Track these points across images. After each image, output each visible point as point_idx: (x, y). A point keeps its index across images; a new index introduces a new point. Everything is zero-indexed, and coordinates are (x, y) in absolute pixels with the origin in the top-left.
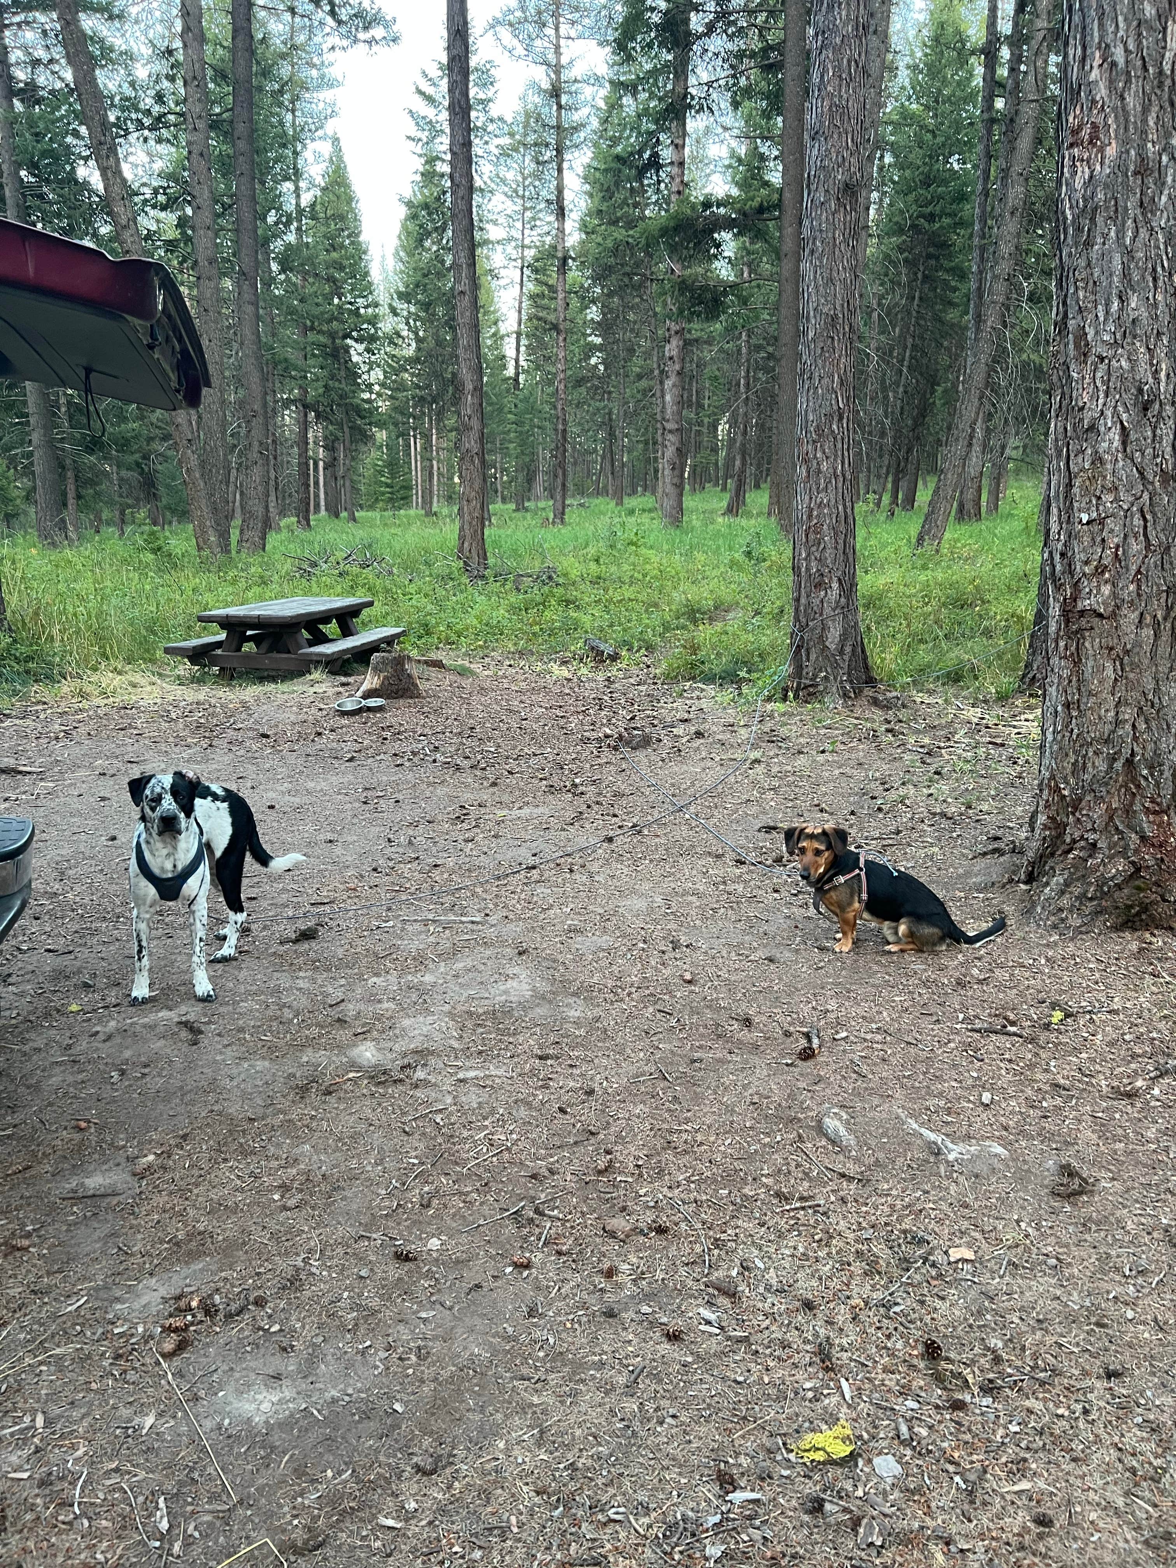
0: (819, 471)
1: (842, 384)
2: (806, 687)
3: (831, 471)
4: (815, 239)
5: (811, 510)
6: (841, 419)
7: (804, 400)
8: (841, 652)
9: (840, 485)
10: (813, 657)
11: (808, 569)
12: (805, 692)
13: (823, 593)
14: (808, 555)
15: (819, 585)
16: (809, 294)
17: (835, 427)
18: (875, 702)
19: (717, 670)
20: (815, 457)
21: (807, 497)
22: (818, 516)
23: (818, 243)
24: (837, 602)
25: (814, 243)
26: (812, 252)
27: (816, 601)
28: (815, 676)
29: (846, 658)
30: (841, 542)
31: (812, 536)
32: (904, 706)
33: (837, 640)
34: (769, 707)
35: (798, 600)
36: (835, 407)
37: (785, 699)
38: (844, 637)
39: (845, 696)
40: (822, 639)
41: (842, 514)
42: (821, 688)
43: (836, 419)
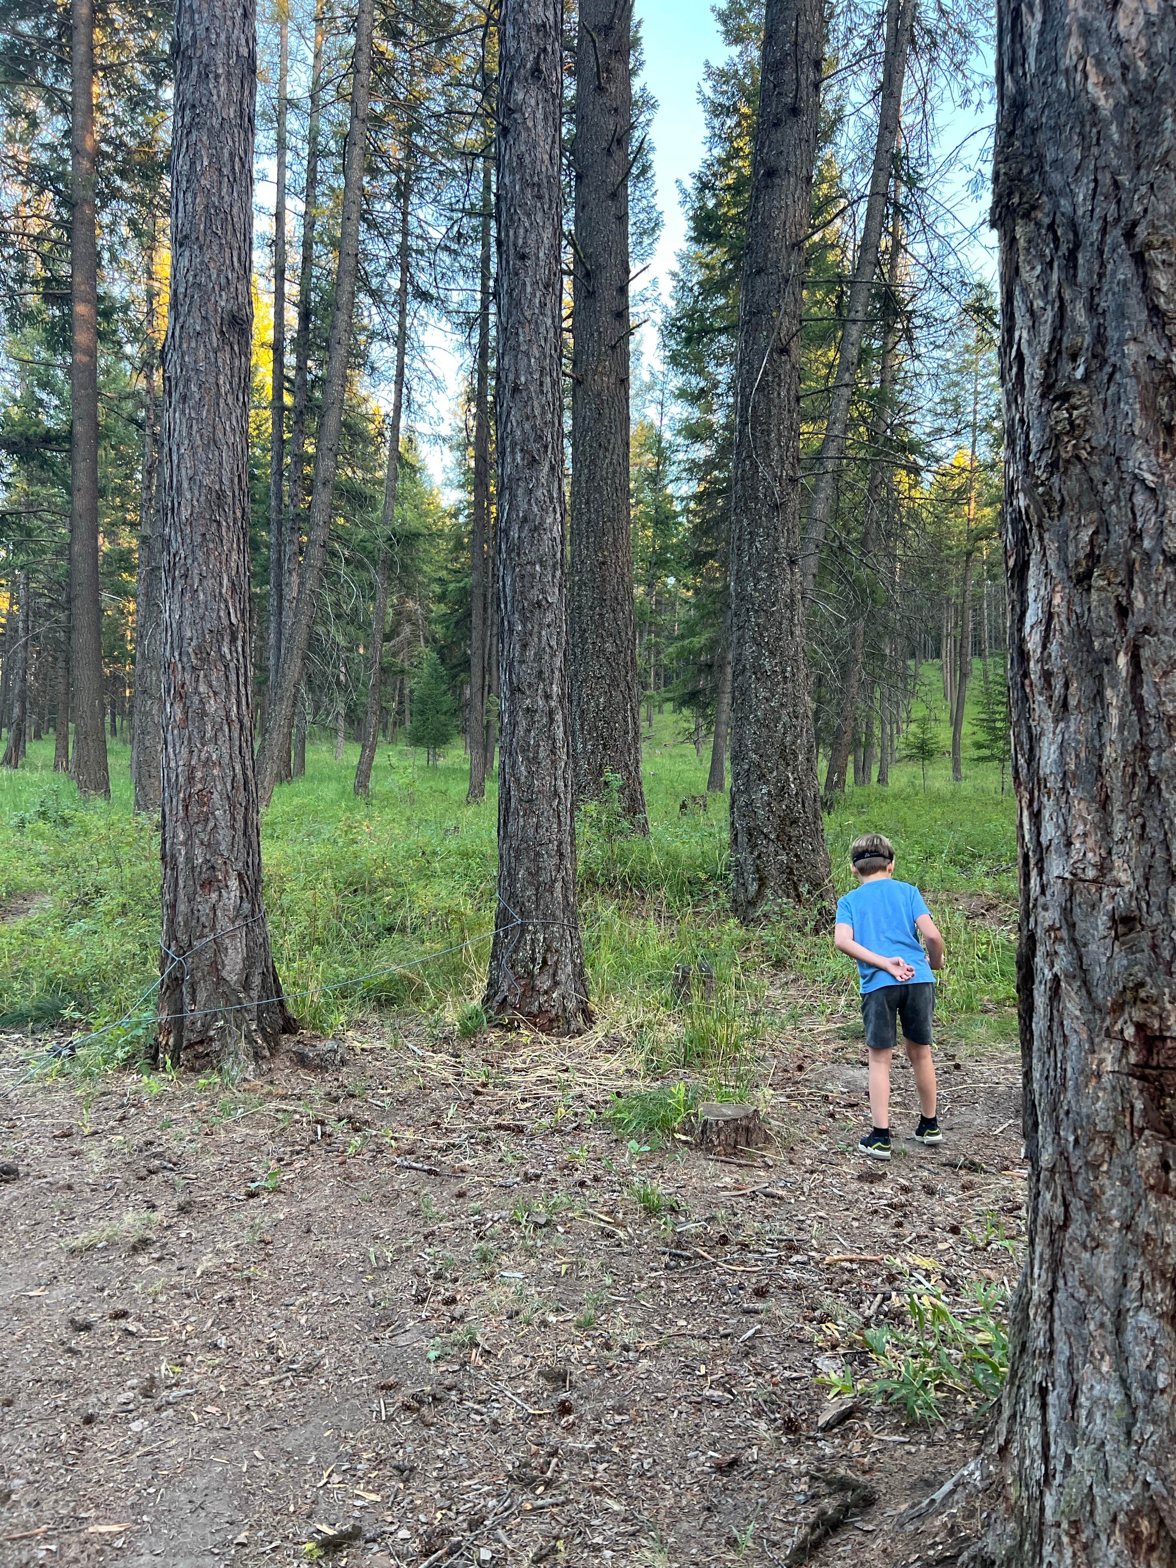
0: (204, 714)
1: (233, 590)
2: (190, 1046)
3: (222, 713)
4: (188, 380)
5: (192, 770)
6: (234, 639)
7: (176, 607)
8: (246, 986)
9: (236, 735)
10: (202, 996)
11: (189, 859)
12: (190, 1053)
13: (214, 896)
14: (189, 837)
15: (208, 884)
16: (180, 457)
17: (225, 650)
18: (302, 1061)
19: (24, 1005)
20: (196, 691)
21: (185, 751)
22: (203, 779)
23: (194, 388)
24: (238, 909)
25: (186, 386)
26: (184, 398)
27: (205, 909)
28: (206, 1027)
29: (254, 994)
30: (240, 818)
31: (194, 809)
32: (343, 1062)
33: (239, 967)
34: (130, 1081)
35: (173, 906)
36: (225, 622)
37: (154, 1065)
38: (249, 961)
39: (257, 1056)
40: (215, 967)
41: (240, 776)
42: (216, 1045)
43: (227, 639)
